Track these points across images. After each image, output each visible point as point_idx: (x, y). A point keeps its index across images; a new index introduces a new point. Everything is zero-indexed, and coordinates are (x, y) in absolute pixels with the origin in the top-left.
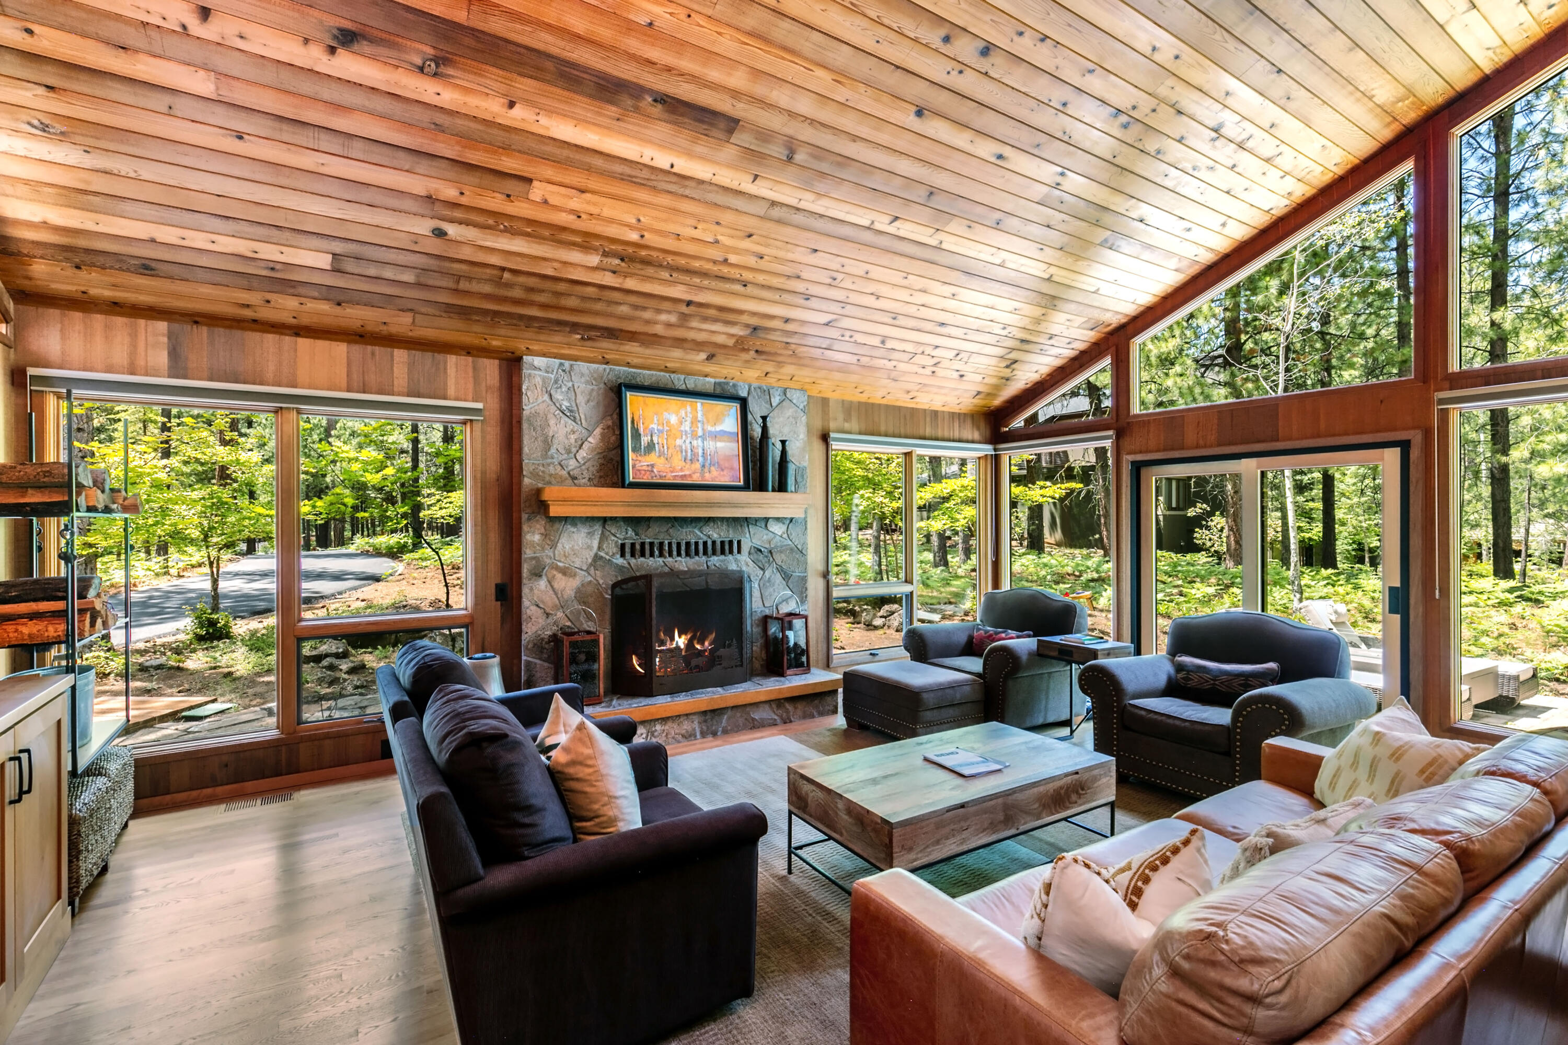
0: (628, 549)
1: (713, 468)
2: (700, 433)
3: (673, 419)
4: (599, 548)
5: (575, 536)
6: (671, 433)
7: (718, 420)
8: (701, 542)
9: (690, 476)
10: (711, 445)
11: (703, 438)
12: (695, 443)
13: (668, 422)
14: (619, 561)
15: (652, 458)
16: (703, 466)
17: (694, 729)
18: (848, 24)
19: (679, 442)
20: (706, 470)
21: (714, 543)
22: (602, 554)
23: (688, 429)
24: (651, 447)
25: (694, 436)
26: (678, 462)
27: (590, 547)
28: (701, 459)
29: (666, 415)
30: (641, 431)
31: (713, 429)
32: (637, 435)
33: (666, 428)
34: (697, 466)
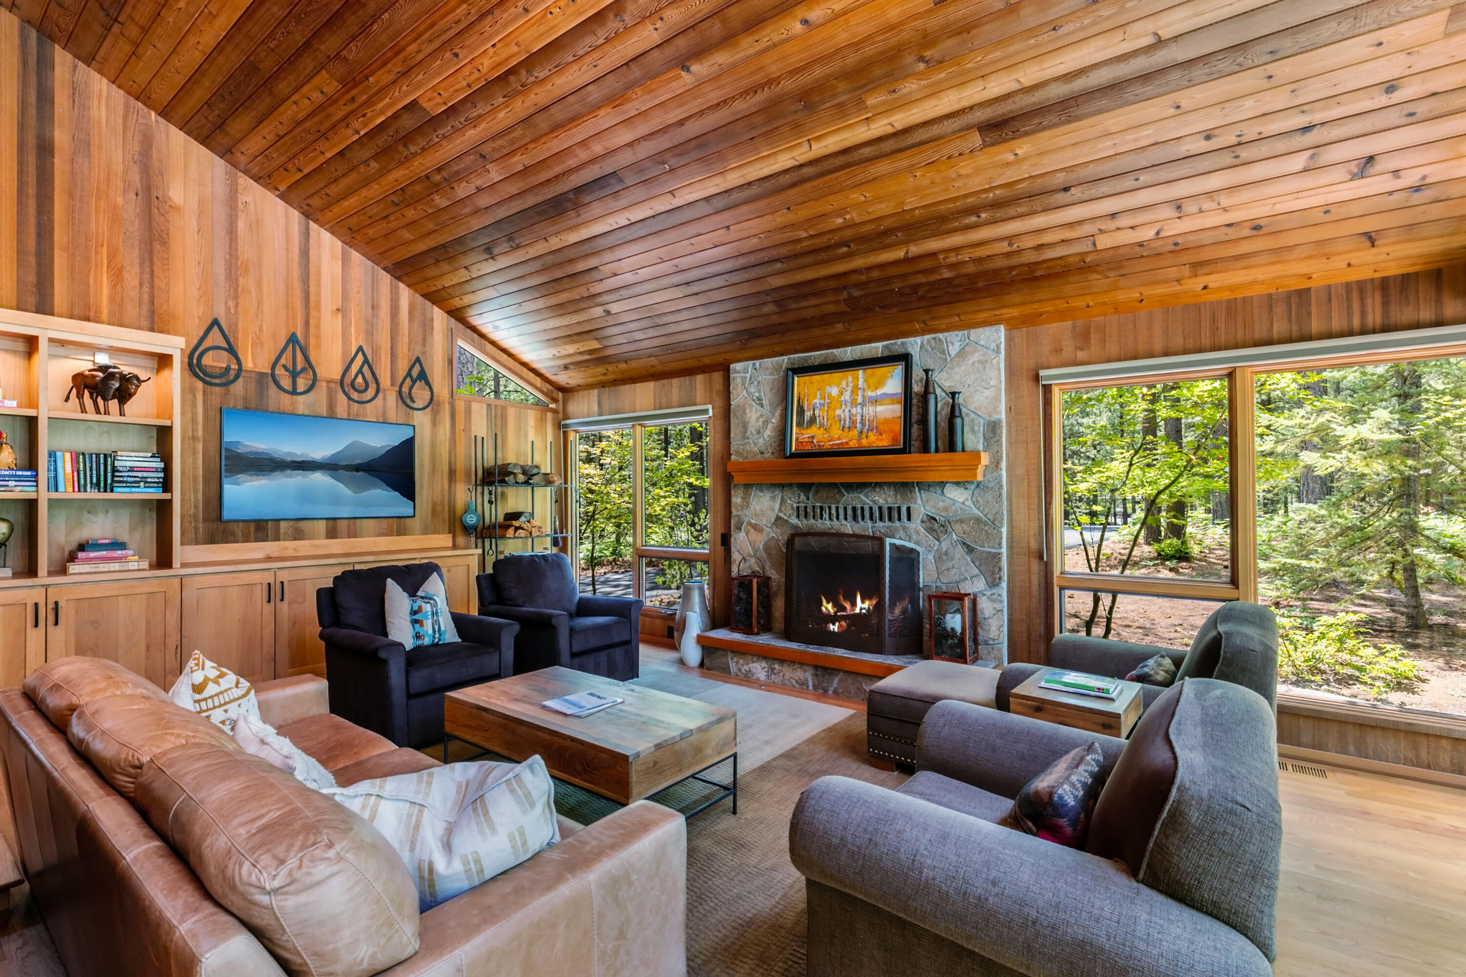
0: (802, 513)
1: (870, 434)
2: (860, 400)
3: (835, 391)
4: (780, 510)
5: (763, 499)
6: (832, 404)
7: (880, 383)
8: (867, 508)
9: (847, 443)
10: (870, 411)
11: (863, 405)
12: (854, 411)
13: (830, 395)
14: (794, 521)
15: (814, 430)
16: (861, 432)
17: (806, 679)
18: (570, 77)
19: (838, 412)
20: (864, 436)
21: (880, 508)
22: (781, 515)
23: (847, 398)
24: (813, 420)
25: (854, 403)
26: (836, 432)
27: (773, 509)
28: (859, 426)
29: (828, 389)
30: (806, 408)
31: (874, 394)
32: (801, 411)
33: (827, 401)
34: (855, 432)
